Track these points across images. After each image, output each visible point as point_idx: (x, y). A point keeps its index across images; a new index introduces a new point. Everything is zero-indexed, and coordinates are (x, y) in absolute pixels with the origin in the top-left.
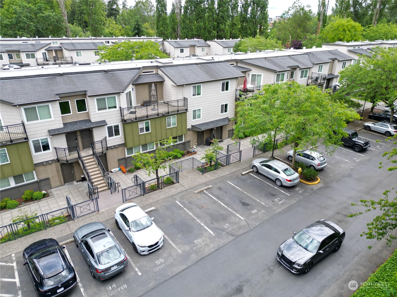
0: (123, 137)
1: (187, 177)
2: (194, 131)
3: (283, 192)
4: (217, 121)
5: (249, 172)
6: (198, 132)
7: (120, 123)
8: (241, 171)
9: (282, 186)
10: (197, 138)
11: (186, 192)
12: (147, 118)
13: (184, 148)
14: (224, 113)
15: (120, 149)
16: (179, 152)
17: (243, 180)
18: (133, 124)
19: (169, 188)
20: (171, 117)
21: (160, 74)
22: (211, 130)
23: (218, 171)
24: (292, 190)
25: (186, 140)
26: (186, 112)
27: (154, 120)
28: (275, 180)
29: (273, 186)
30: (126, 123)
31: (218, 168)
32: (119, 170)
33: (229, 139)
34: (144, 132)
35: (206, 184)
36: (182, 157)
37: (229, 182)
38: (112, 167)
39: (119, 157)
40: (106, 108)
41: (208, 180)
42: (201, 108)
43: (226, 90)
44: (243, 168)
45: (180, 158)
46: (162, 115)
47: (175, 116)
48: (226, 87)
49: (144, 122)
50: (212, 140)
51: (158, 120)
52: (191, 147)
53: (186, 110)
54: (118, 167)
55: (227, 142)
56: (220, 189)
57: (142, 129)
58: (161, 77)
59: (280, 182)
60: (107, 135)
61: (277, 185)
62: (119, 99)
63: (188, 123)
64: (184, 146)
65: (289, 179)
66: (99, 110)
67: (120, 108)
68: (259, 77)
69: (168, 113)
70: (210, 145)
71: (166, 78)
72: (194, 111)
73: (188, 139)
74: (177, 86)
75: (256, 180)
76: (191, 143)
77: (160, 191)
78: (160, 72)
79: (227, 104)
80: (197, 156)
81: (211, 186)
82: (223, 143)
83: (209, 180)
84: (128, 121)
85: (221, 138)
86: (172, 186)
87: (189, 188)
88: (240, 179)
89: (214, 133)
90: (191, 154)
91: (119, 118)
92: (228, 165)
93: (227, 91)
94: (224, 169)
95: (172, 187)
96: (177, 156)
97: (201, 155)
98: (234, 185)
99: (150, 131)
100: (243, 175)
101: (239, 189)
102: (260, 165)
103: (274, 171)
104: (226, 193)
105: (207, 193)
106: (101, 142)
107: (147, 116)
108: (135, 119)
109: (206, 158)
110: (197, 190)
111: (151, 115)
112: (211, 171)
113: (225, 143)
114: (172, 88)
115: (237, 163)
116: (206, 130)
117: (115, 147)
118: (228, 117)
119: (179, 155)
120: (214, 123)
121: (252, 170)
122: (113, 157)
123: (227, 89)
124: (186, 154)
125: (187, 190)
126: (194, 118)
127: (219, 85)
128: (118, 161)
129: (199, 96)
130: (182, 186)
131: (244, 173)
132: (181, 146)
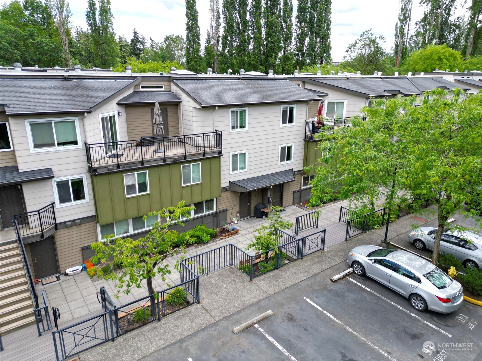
0: (92, 202)
1: (217, 287)
2: (234, 192)
3: (434, 327)
4: (274, 175)
5: (346, 275)
6: (241, 193)
7: (85, 175)
8: (328, 272)
9: (426, 311)
10: (239, 204)
11: (215, 330)
12: (142, 165)
13: (215, 223)
14: (286, 162)
15: (85, 227)
16: (205, 232)
17: (337, 294)
18: (113, 177)
19: (177, 319)
20: (191, 164)
21: (174, 91)
22: (264, 190)
23: (281, 273)
24: (451, 322)
25: (219, 207)
26: (219, 157)
27: (156, 169)
28: (407, 297)
29: (406, 311)
30: (96, 175)
31: (282, 266)
32: (82, 270)
33: (294, 207)
34: (135, 193)
35: (258, 306)
36: (212, 241)
37: (308, 300)
38: (68, 264)
39: (83, 242)
40: (53, 145)
41: (262, 296)
42: (247, 151)
43: (289, 123)
44: (331, 265)
45: (207, 242)
46: (172, 160)
47: (199, 164)
48: (289, 117)
49: (136, 173)
50: (265, 207)
51: (165, 170)
52: (229, 220)
53: (220, 153)
54: (82, 263)
55: (291, 211)
56: (291, 319)
57: (131, 188)
58: (175, 95)
59: (422, 302)
60: (57, 199)
61: (413, 307)
62: (83, 127)
63: (222, 177)
64: (215, 219)
65: (443, 296)
66: (36, 146)
67: (86, 144)
68: (340, 106)
69: (185, 157)
70: (262, 217)
71: (184, 98)
72: (235, 156)
73: (222, 207)
74: (203, 107)
75: (365, 295)
76: (229, 213)
77: (156, 328)
78: (174, 88)
79: (291, 146)
80: (238, 239)
81: (270, 312)
82: (285, 213)
83: (265, 296)
84: (100, 171)
85: (281, 205)
86: (183, 311)
87: (221, 317)
88: (330, 291)
89: (269, 196)
90: (229, 235)
91: (85, 165)
92: (302, 259)
93: (291, 124)
94: (293, 267)
95: (183, 316)
96: (201, 239)
97: (246, 236)
98: (321, 309)
99: (148, 192)
100: (335, 281)
101: (333, 318)
102: (370, 262)
103: (404, 275)
104: (306, 330)
105: (262, 330)
106: (39, 214)
107: (142, 162)
108: (115, 168)
109: (257, 244)
110: (238, 322)
111: (151, 161)
112: (268, 271)
113: (289, 214)
114: (194, 114)
115: (318, 253)
116: (255, 190)
117: (74, 223)
118: (292, 169)
119: (206, 238)
120: (269, 178)
121: (351, 270)
122: (70, 243)
123: (291, 121)
124: (220, 234)
125: (216, 323)
126: (234, 169)
127: (278, 113)
128: (81, 252)
129: (243, 129)
130: (207, 311)
131: (336, 277)
132: (210, 219)
